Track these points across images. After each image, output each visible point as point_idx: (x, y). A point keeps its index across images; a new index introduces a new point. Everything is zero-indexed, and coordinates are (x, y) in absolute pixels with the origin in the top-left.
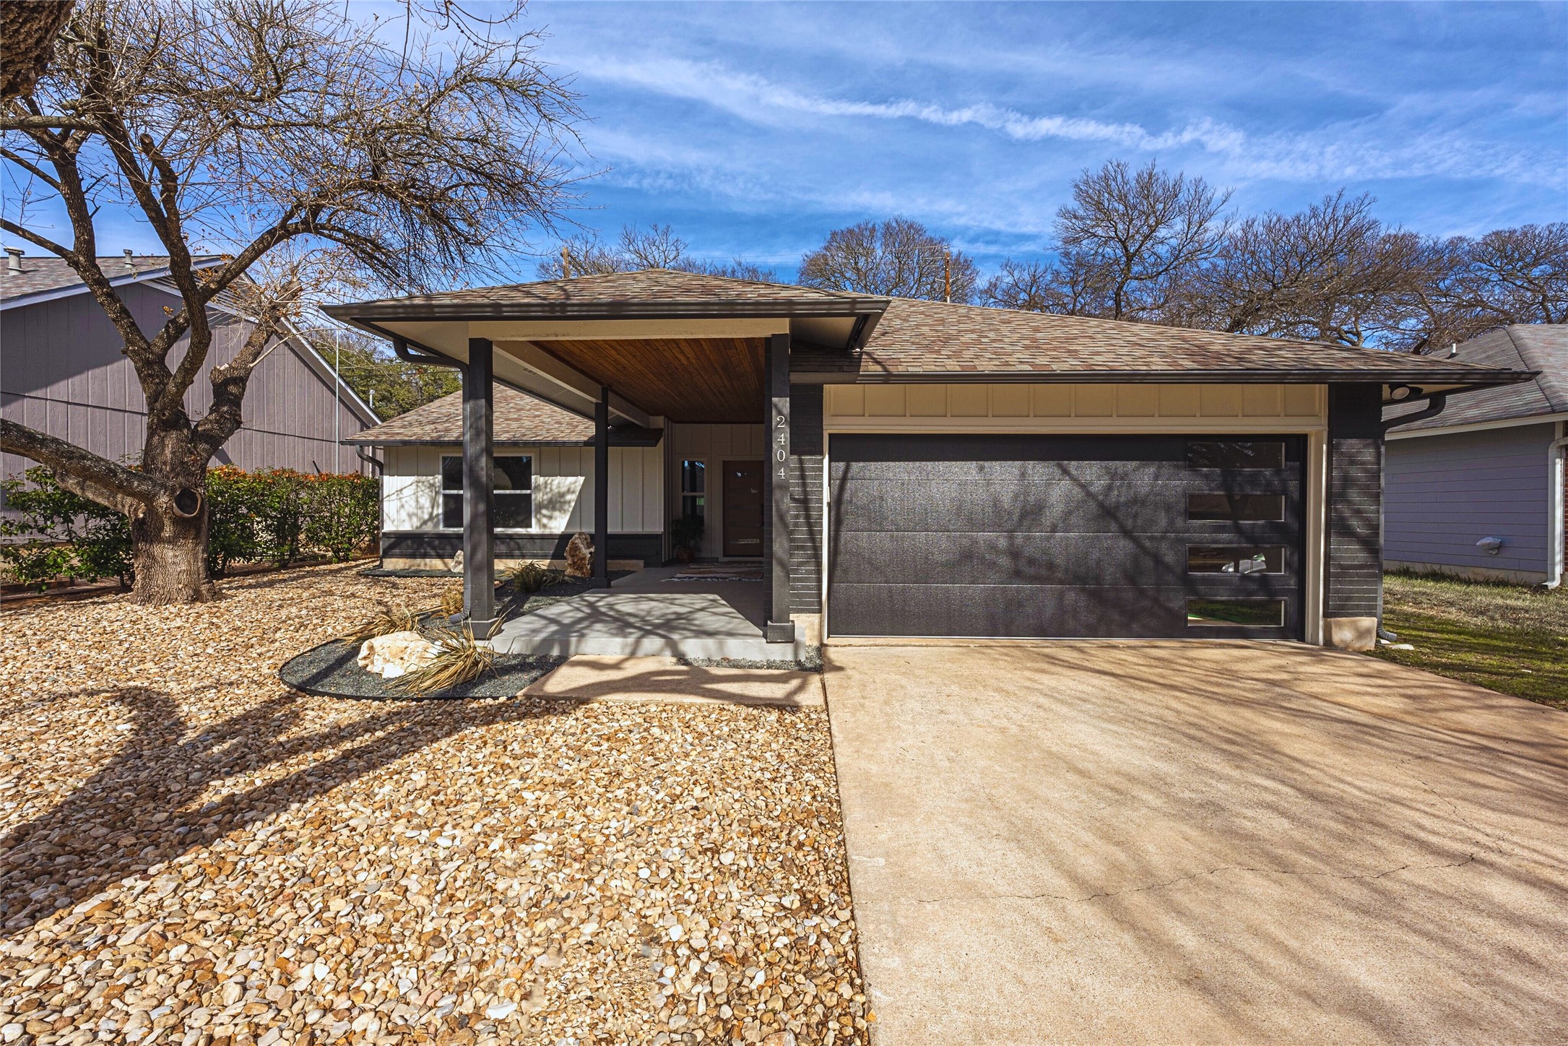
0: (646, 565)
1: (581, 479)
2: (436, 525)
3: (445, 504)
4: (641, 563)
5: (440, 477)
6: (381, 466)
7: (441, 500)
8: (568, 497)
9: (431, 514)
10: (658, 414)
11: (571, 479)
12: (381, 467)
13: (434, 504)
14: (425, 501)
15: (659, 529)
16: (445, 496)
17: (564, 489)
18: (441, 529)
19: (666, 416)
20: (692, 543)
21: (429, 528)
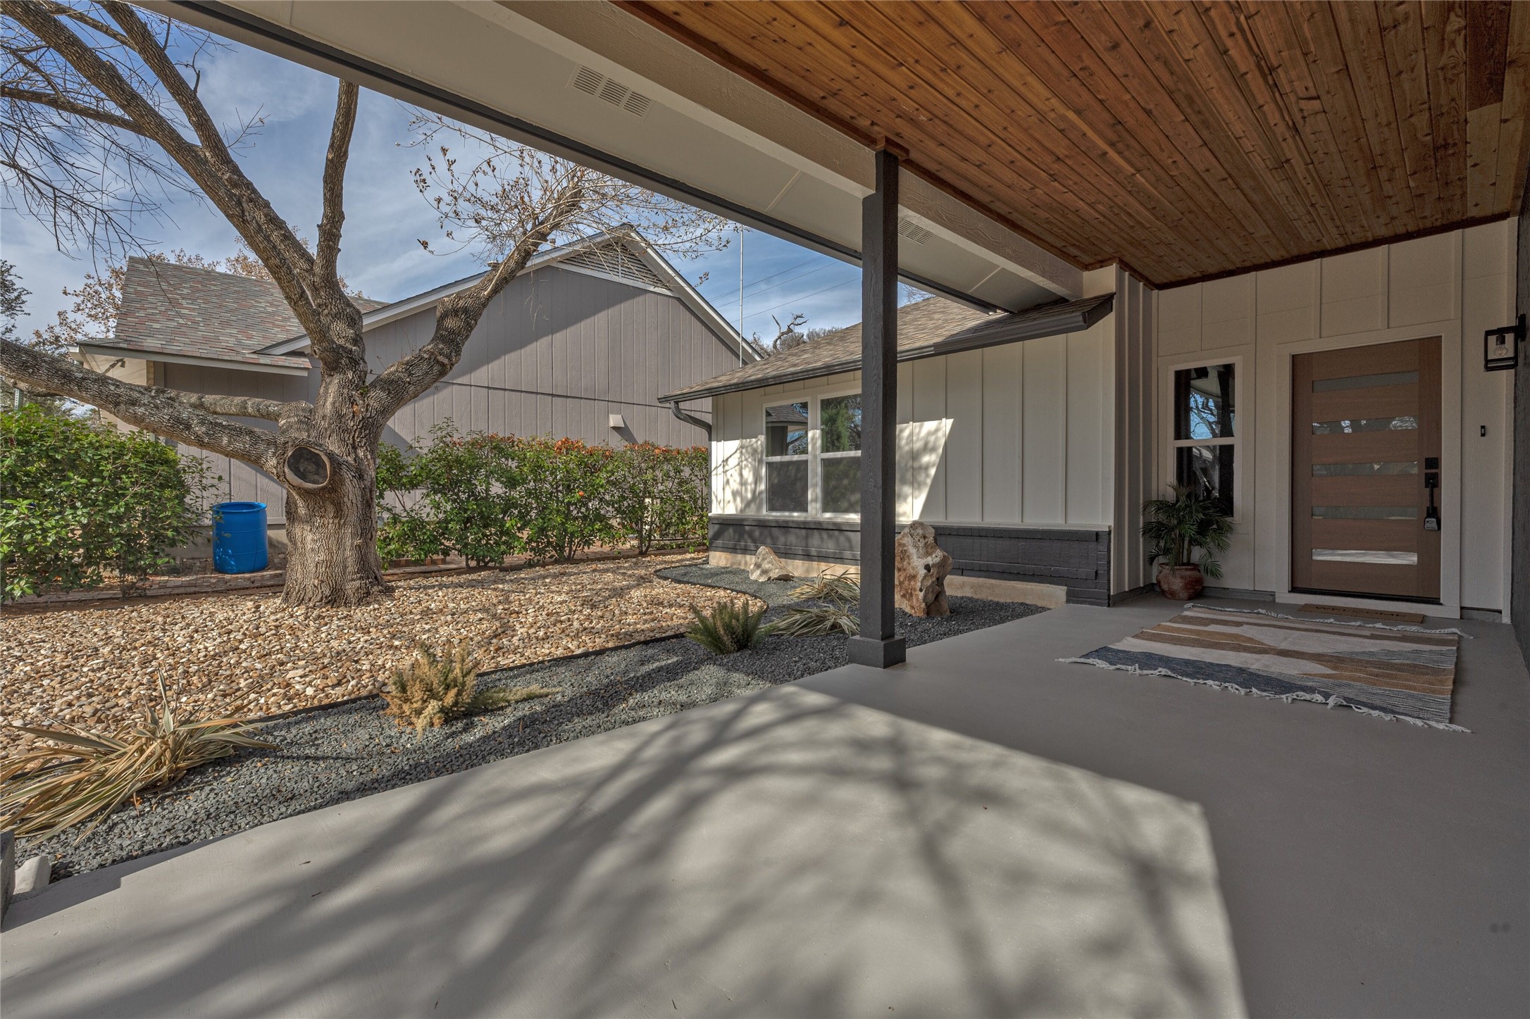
0: (1072, 597)
1: (947, 424)
2: (759, 508)
3: (769, 476)
4: (1060, 592)
5: (762, 438)
6: (708, 428)
7: (764, 471)
8: (926, 459)
9: (754, 492)
10: (1102, 263)
11: (930, 426)
12: (711, 431)
13: (757, 480)
14: (748, 475)
15: (1101, 518)
16: (769, 465)
17: (918, 445)
18: (765, 513)
19: (1124, 265)
20: (1197, 554)
21: (751, 512)
